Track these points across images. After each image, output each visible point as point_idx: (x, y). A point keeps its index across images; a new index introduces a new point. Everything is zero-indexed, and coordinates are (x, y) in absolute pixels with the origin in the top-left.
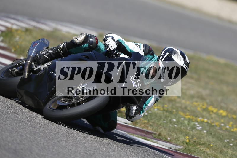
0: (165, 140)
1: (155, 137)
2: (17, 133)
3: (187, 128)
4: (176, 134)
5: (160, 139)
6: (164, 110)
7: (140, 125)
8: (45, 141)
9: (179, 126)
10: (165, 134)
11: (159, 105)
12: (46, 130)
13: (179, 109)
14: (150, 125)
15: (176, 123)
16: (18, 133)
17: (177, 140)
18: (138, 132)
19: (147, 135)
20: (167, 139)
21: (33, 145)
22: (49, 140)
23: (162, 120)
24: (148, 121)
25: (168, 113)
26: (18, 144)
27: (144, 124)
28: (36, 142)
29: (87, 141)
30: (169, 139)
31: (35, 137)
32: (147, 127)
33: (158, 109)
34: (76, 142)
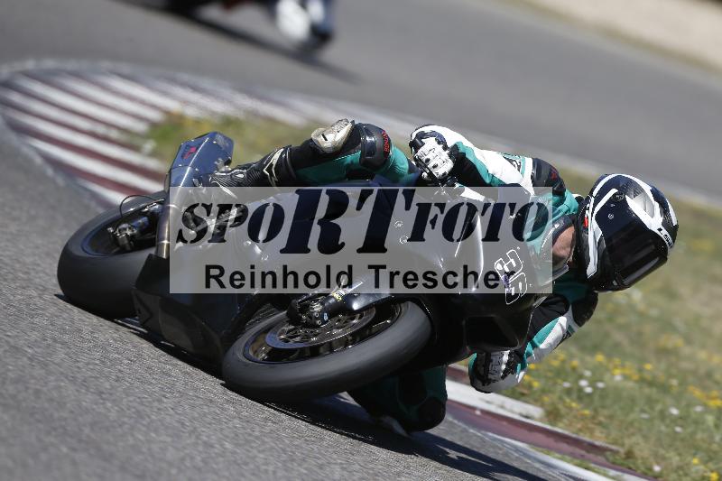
0: (646, 471)
1: (613, 463)
2: (193, 437)
3: (712, 437)
4: (680, 455)
5: (630, 468)
6: (642, 381)
7: (571, 424)
8: (280, 465)
9: (690, 430)
10: (646, 453)
11: (628, 363)
12: (284, 429)
13: (691, 379)
14: (600, 424)
15: (680, 422)
16: (197, 438)
17: (681, 473)
18: (564, 446)
19: (591, 456)
20: (651, 469)
21: (243, 475)
22: (293, 460)
23: (637, 409)
24: (592, 413)
25: (654, 390)
26: (199, 470)
27: (582, 420)
28: (252, 466)
29: (408, 468)
30: (657, 469)
31: (248, 451)
32: (591, 432)
33: (626, 377)
34: (373, 469)
